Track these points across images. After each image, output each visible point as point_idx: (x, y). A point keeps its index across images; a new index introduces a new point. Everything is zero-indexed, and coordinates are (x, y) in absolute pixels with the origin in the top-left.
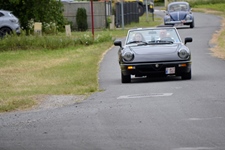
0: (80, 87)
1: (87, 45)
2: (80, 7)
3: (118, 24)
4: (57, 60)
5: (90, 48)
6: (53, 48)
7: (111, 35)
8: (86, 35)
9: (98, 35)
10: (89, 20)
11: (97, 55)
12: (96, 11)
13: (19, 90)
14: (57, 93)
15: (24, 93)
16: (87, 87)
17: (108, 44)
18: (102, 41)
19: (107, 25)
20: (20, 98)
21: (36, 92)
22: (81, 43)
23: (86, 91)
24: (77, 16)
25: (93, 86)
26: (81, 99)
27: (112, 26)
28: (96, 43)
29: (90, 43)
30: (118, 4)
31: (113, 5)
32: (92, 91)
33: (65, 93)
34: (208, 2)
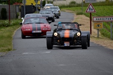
0: (3, 48)
1: (7, 27)
2: (3, 7)
3: (22, 16)
5: (8, 28)
8: (6, 22)
9: (12, 22)
10: (8, 14)
12: (11, 10)
16: (7, 48)
17: (17, 26)
18: (14, 25)
19: (17, 17)
22: (4, 26)
23: (6, 50)
24: (2, 12)
25: (10, 47)
26: (3, 54)
27: (19, 17)
28: (11, 26)
29: (8, 26)
30: (22, 6)
31: (20, 7)
32: (9, 50)
34: (67, 7)
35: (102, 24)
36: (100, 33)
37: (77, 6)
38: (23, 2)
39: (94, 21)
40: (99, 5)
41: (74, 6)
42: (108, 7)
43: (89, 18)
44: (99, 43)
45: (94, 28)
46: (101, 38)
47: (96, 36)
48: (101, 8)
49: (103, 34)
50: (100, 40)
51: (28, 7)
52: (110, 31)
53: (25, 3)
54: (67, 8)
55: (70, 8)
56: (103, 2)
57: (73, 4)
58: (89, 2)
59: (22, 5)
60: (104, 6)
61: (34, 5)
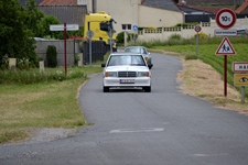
1: (60, 81)
2: (50, 44)
3: (86, 61)
4: (35, 94)
5: (64, 83)
6: (27, 83)
7: (82, 71)
8: (59, 71)
9: (71, 72)
13: (9, 122)
14: (47, 125)
15: (15, 126)
18: (74, 77)
19: (76, 62)
20: (12, 130)
21: (27, 125)
22: (55, 78)
23: (74, 124)
24: (47, 53)
27: (80, 63)
28: (69, 79)
29: (62, 79)
30: (85, 43)
32: (81, 124)
33: (55, 126)
34: (164, 45)
37: (184, 44)
39: (235, 71)
51: (94, 43)
55: (171, 48)
57: (176, 40)
59: (85, 39)
61: (105, 40)
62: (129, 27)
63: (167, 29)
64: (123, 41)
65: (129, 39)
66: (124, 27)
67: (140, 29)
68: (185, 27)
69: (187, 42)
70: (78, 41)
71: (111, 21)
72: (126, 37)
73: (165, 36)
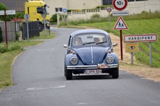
1: (3, 52)
3: (24, 37)
5: (5, 55)
7: (20, 45)
8: (2, 45)
9: (11, 45)
10: (4, 35)
11: (10, 60)
12: (9, 28)
16: (4, 82)
17: (18, 51)
18: (13, 49)
19: (17, 38)
23: (3, 85)
25: (8, 81)
27: (20, 38)
28: (9, 51)
30: (24, 23)
31: (21, 24)
32: (7, 85)
34: (88, 22)
35: (137, 46)
36: (134, 58)
37: (102, 22)
38: (25, 17)
39: (125, 42)
40: (133, 19)
41: (98, 22)
42: (145, 21)
43: (119, 38)
44: (134, 72)
45: (127, 52)
46: (136, 65)
47: (129, 63)
48: (136, 22)
49: (139, 59)
50: (135, 68)
51: (32, 24)
52: (148, 55)
53: (27, 18)
54: (88, 25)
55: (92, 25)
56: (138, 14)
57: (96, 19)
58: (118, 15)
59: (24, 21)
60: (139, 19)
61: (41, 20)
62: (61, 10)
63: (89, 11)
64: (56, 21)
65: (61, 19)
66: (57, 10)
67: (69, 11)
68: (102, 8)
69: (104, 20)
70: (18, 22)
71: (45, 6)
72: (58, 17)
73: (88, 16)
